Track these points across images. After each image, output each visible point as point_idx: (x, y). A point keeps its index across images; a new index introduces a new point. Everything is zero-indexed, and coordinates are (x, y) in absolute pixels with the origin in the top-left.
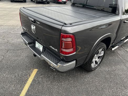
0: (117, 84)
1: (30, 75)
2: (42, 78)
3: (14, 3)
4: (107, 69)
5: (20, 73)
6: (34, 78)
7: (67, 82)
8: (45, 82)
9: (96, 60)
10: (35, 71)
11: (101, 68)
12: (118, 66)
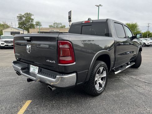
0: (128, 104)
1: (21, 107)
2: (37, 108)
3: (4, 50)
4: (114, 93)
5: (9, 106)
6: (27, 109)
7: (69, 108)
8: (41, 111)
9: (100, 82)
10: (28, 103)
11: (107, 92)
12: (126, 90)
